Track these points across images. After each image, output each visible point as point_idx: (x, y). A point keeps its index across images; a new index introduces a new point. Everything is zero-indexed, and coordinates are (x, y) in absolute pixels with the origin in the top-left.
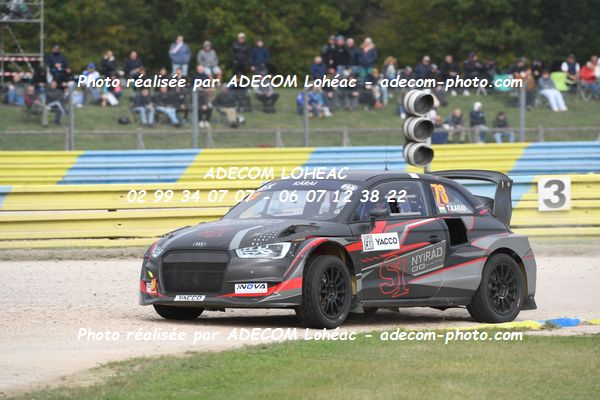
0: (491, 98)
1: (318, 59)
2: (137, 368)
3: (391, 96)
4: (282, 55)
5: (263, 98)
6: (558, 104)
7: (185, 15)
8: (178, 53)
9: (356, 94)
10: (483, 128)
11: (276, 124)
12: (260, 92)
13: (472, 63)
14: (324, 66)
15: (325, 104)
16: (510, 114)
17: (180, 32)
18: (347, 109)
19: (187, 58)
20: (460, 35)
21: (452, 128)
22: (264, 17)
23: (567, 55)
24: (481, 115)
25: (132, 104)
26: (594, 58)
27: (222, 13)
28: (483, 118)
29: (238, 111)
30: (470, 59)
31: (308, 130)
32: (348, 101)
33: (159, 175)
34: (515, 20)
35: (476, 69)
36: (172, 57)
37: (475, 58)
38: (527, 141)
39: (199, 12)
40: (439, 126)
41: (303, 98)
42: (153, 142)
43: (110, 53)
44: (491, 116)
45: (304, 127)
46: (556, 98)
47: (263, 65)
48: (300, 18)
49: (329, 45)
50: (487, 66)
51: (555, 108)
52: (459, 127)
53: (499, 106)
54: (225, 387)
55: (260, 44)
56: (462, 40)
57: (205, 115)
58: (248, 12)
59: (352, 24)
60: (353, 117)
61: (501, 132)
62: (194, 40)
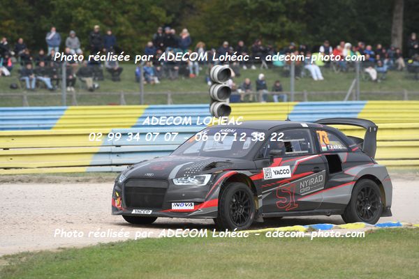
0: (271, 71)
1: (150, 44)
2: (24, 259)
3: (201, 69)
4: (125, 41)
5: (111, 71)
6: (317, 75)
7: (57, 12)
8: (52, 39)
9: (176, 68)
10: (265, 91)
11: (120, 89)
12: (109, 67)
13: (257, 47)
14: (154, 48)
15: (155, 75)
16: (284, 82)
17: (54, 25)
18: (170, 79)
19: (58, 42)
20: (248, 27)
21: (243, 92)
22: (112, 14)
23: (323, 41)
24: (264, 83)
25: (20, 75)
26: (342, 43)
27: (83, 11)
28: (265, 85)
29: (94, 80)
30: (256, 44)
31: (143, 93)
32: (171, 73)
33: (39, 125)
34: (287, 17)
35: (260, 51)
36: (48, 42)
37: (260, 43)
38: (295, 101)
39: (67, 11)
40: (235, 90)
41: (140, 71)
42: (35, 101)
43: (4, 39)
44: (270, 84)
45: (140, 91)
46: (316, 72)
47: (111, 47)
48: (137, 15)
49: (158, 34)
50: (268, 49)
51: (315, 78)
52: (249, 91)
53: (277, 76)
54: (85, 272)
55: (109, 33)
56: (250, 30)
57: (71, 82)
58: (101, 10)
59: (173, 19)
60: (175, 84)
61: (277, 94)
62: (64, 30)
